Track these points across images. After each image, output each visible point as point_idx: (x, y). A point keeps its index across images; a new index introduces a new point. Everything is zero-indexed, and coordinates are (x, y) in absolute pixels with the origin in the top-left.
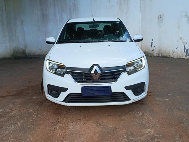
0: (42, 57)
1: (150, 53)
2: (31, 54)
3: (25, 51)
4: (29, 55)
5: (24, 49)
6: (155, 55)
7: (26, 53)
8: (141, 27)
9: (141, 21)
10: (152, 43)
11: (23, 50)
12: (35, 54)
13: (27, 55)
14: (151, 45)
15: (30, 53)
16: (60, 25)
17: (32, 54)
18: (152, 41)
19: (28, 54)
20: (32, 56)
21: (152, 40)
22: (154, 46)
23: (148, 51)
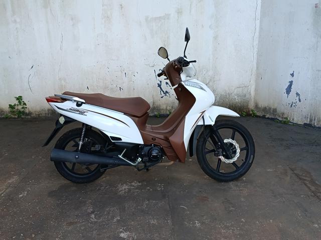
1: (283, 114)
6: (298, 118)
8: (257, 34)
9: (259, 17)
10: (291, 82)
14: (288, 90)
16: (15, 21)
18: (290, 79)
21: (292, 75)
22: (298, 94)
23: (275, 106)
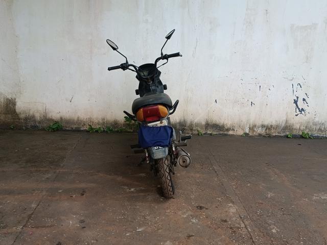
0: (74, 127)
2: (33, 116)
3: (14, 104)
4: (26, 119)
5: (9, 97)
7: (17, 111)
11: (7, 99)
12: (49, 116)
13: (19, 119)
15: (31, 113)
17: (38, 117)
19: (22, 116)
20: (39, 122)
